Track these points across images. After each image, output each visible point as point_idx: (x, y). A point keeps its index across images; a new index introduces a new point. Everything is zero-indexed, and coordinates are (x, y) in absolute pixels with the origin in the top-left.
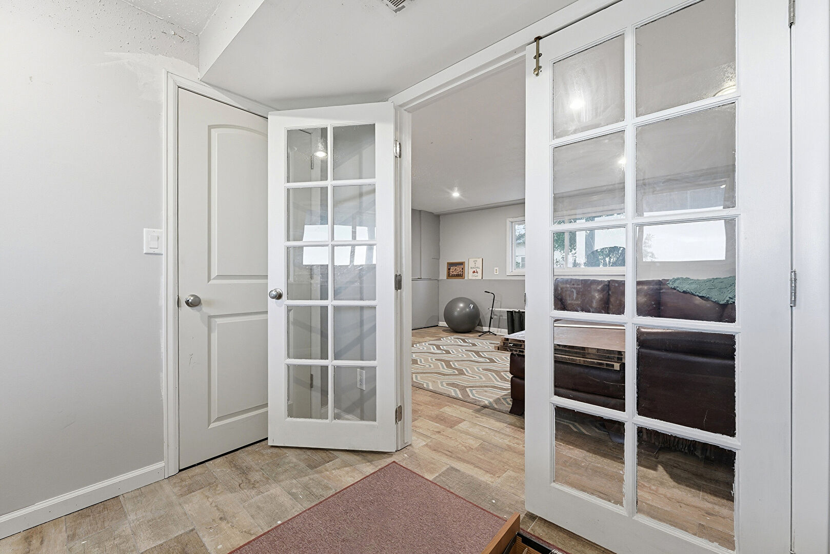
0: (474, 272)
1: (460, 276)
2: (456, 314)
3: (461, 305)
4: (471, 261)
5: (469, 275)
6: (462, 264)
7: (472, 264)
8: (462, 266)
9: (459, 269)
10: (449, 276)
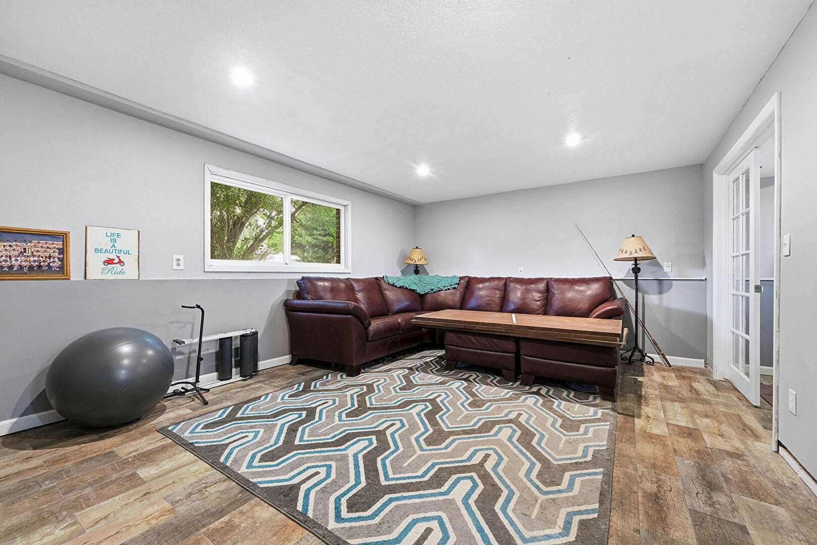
0: (110, 262)
2: (123, 374)
7: (97, 240)
8: (58, 243)
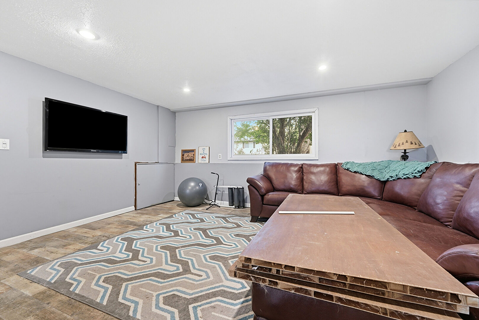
0: (203, 157)
1: (192, 160)
2: (188, 191)
3: (192, 184)
4: (201, 149)
5: (199, 159)
6: (193, 151)
7: (201, 151)
8: (193, 153)
9: (191, 154)
10: (183, 160)
